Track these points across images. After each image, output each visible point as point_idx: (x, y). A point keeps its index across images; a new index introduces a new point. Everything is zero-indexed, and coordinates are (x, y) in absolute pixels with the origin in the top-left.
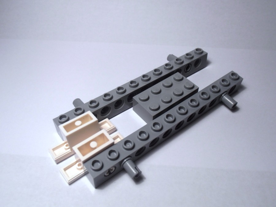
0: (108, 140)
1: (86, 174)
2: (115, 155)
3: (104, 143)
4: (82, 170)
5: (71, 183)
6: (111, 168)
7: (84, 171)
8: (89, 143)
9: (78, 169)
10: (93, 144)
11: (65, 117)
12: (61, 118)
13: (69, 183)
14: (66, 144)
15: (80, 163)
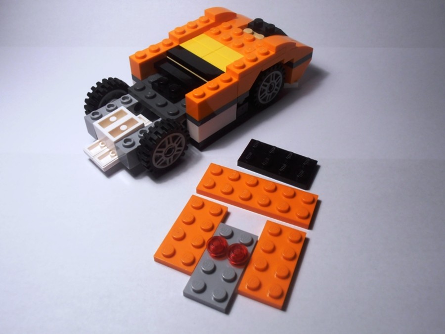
0: (137, 122)
3: (134, 125)
4: (117, 157)
5: (106, 169)
8: (119, 127)
9: (112, 157)
10: (123, 128)
11: (97, 113)
12: (93, 114)
13: (104, 169)
14: (101, 143)
15: (113, 151)
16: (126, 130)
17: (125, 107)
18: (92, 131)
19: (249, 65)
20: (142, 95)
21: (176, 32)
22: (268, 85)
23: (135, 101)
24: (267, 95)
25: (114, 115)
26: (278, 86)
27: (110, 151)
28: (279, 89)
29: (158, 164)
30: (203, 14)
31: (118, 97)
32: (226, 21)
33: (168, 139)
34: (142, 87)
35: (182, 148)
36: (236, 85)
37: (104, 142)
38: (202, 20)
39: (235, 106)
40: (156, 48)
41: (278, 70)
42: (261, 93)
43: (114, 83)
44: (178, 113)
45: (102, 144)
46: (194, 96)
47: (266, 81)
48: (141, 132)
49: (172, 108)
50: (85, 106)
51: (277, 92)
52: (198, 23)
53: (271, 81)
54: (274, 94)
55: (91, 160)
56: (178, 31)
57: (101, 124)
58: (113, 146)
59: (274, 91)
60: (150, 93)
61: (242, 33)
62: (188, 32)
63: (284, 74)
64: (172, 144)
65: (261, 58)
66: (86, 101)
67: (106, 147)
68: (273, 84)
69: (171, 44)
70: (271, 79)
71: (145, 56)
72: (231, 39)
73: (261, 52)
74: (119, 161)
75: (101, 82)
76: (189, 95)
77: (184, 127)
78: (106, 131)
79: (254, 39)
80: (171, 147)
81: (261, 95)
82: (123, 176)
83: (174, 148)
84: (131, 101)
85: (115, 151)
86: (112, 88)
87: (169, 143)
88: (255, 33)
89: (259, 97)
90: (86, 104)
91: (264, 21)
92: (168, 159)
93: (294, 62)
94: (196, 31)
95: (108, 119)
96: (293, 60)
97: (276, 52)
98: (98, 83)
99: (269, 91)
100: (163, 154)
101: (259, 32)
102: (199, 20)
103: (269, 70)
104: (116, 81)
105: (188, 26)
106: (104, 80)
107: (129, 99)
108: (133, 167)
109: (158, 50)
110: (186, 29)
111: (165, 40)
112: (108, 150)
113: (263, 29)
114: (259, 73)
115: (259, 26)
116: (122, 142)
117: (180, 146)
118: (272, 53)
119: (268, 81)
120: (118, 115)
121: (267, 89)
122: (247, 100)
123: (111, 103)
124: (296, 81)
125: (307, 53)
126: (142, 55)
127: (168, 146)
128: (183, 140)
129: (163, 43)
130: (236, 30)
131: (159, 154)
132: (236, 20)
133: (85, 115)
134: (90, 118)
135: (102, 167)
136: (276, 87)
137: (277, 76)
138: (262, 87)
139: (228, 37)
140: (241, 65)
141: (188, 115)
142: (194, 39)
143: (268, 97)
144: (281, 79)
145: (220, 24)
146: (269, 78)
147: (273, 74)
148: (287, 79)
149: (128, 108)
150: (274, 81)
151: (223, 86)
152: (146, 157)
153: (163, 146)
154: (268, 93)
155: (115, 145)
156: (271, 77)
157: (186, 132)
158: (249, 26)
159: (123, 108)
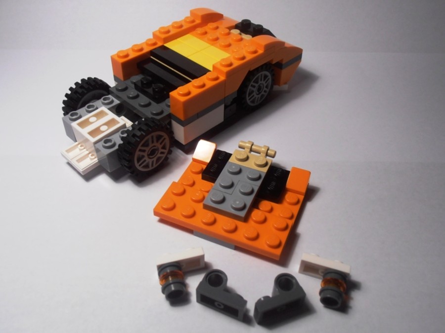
0: (118, 123)
3: (115, 125)
4: (96, 159)
7: (98, 160)
8: (98, 128)
9: (92, 159)
10: (104, 128)
11: (76, 114)
12: (72, 115)
13: (83, 172)
14: (80, 145)
15: (93, 153)
16: (106, 130)
17: (106, 107)
18: (70, 133)
19: (237, 63)
20: (123, 95)
21: (160, 32)
22: (257, 85)
23: (117, 102)
24: (256, 96)
25: (94, 116)
26: (267, 87)
27: (90, 153)
28: (268, 90)
29: (140, 165)
30: (188, 15)
31: (98, 98)
32: (213, 22)
33: (152, 137)
34: (124, 87)
35: (166, 151)
36: (223, 83)
37: (83, 144)
38: (188, 20)
39: (222, 107)
40: (140, 48)
41: (267, 70)
42: (250, 94)
43: (93, 83)
44: (162, 112)
45: (81, 146)
46: (178, 95)
47: (254, 82)
48: (122, 133)
49: (155, 108)
50: (63, 108)
51: (266, 94)
52: (183, 24)
53: (260, 82)
54: (262, 96)
55: (69, 164)
56: (163, 31)
57: (80, 125)
58: (93, 148)
59: (263, 93)
60: (132, 93)
61: (229, 34)
62: (173, 32)
63: (273, 75)
64: (155, 144)
65: (249, 57)
66: (64, 102)
67: (85, 150)
68: (262, 85)
69: (155, 44)
70: (260, 80)
71: (127, 56)
72: (217, 39)
73: (249, 50)
74: (99, 164)
75: (80, 82)
76: (174, 94)
77: (169, 127)
78: (85, 131)
79: (241, 39)
80: (155, 148)
81: (249, 96)
82: (103, 180)
83: (157, 149)
84: (112, 102)
85: (95, 154)
86: (92, 88)
87: (153, 142)
88: (243, 34)
89: (248, 98)
90: (64, 106)
91: (252, 22)
92: (151, 161)
93: (284, 62)
94: (181, 31)
95: (87, 120)
96: (282, 60)
97: (265, 51)
98: (77, 84)
99: (258, 93)
100: (145, 154)
101: (246, 32)
102: (185, 20)
103: (257, 70)
104: (96, 80)
105: (173, 26)
106: (83, 80)
107: (111, 100)
108: (114, 170)
109: (141, 50)
110: (171, 29)
111: (149, 40)
112: (88, 152)
113: (251, 30)
114: (247, 73)
115: (246, 27)
116: (102, 143)
117: (164, 148)
118: (261, 52)
119: (256, 81)
120: (97, 116)
121: (255, 90)
122: (235, 101)
123: (91, 104)
124: (285, 83)
125: (296, 54)
126: (125, 54)
127: (151, 145)
128: (167, 141)
129: (147, 44)
130: (222, 30)
131: (142, 153)
132: (223, 21)
133: (63, 116)
134: (68, 119)
135: (81, 170)
136: (265, 89)
137: (266, 77)
138: (250, 87)
139: (215, 37)
140: (228, 62)
141: (172, 114)
142: (179, 40)
143: (257, 99)
144: (270, 80)
145: (207, 25)
146: (257, 78)
147: (262, 75)
148: (276, 80)
149: (109, 109)
150: (263, 82)
151: (210, 84)
152: (128, 155)
153: (146, 145)
154: (258, 94)
155: (95, 147)
156: (260, 77)
157: (170, 133)
158: (237, 27)
159: (104, 109)
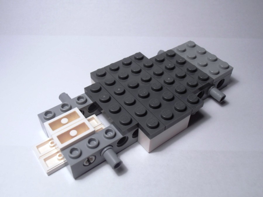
0: (88, 129)
1: (66, 165)
2: (94, 143)
3: (86, 131)
4: (63, 161)
5: (50, 173)
6: (91, 157)
7: (64, 162)
8: (69, 132)
9: (59, 160)
10: (73, 133)
11: (51, 113)
12: (46, 114)
13: (48, 173)
14: (50, 142)
15: (60, 154)
16: (75, 136)
17: (79, 108)
23: (90, 102)
25: (66, 117)
27: (57, 153)
34: (98, 88)
37: (54, 141)
44: (131, 122)
45: (52, 143)
67: (54, 148)
78: (54, 134)
84: (86, 101)
95: (59, 121)
107: (85, 99)
112: (56, 151)
116: (68, 151)
123: (66, 103)
134: (43, 117)
135: (46, 171)
149: (81, 110)
159: (76, 110)
